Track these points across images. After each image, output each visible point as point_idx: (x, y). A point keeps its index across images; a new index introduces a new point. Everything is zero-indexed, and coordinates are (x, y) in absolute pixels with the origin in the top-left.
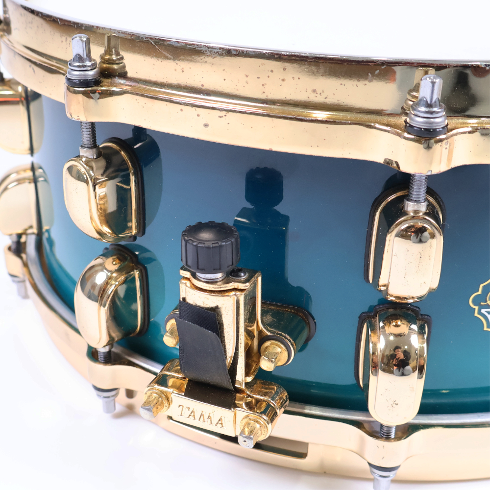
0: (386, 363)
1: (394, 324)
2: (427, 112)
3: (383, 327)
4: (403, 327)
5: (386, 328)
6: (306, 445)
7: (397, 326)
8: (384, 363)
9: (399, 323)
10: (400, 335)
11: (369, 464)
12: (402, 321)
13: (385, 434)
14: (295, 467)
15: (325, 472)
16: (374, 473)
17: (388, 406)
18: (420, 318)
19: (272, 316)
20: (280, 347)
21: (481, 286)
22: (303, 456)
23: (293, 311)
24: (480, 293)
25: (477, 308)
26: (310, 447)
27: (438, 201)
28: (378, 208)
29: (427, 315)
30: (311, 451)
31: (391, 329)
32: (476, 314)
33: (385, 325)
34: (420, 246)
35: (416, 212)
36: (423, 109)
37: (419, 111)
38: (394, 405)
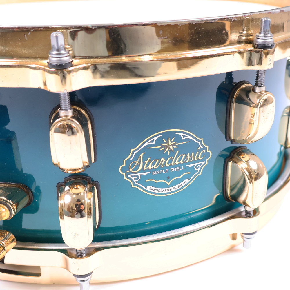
0: (71, 212)
1: (75, 187)
2: (57, 54)
3: (69, 190)
4: (81, 189)
5: (70, 190)
6: (39, 268)
7: (77, 188)
8: (70, 212)
9: (79, 187)
10: (78, 194)
11: (73, 275)
12: (80, 186)
13: (79, 255)
14: (35, 283)
15: (54, 284)
16: (78, 280)
17: (73, 237)
18: (91, 183)
19: (3, 190)
20: (4, 208)
21: (124, 161)
22: (39, 275)
23: (17, 186)
24: (124, 165)
25: (124, 174)
26: (41, 268)
27: (87, 111)
28: (51, 117)
29: (95, 181)
30: (43, 271)
31: (74, 191)
32: (125, 178)
33: (70, 188)
34: (73, 137)
35: (66, 116)
36: (55, 52)
37: (53, 54)
38: (76, 236)
